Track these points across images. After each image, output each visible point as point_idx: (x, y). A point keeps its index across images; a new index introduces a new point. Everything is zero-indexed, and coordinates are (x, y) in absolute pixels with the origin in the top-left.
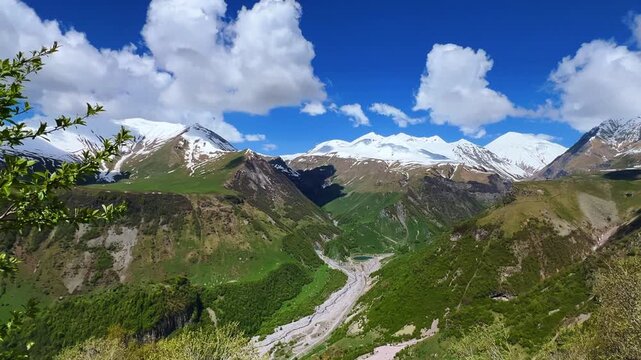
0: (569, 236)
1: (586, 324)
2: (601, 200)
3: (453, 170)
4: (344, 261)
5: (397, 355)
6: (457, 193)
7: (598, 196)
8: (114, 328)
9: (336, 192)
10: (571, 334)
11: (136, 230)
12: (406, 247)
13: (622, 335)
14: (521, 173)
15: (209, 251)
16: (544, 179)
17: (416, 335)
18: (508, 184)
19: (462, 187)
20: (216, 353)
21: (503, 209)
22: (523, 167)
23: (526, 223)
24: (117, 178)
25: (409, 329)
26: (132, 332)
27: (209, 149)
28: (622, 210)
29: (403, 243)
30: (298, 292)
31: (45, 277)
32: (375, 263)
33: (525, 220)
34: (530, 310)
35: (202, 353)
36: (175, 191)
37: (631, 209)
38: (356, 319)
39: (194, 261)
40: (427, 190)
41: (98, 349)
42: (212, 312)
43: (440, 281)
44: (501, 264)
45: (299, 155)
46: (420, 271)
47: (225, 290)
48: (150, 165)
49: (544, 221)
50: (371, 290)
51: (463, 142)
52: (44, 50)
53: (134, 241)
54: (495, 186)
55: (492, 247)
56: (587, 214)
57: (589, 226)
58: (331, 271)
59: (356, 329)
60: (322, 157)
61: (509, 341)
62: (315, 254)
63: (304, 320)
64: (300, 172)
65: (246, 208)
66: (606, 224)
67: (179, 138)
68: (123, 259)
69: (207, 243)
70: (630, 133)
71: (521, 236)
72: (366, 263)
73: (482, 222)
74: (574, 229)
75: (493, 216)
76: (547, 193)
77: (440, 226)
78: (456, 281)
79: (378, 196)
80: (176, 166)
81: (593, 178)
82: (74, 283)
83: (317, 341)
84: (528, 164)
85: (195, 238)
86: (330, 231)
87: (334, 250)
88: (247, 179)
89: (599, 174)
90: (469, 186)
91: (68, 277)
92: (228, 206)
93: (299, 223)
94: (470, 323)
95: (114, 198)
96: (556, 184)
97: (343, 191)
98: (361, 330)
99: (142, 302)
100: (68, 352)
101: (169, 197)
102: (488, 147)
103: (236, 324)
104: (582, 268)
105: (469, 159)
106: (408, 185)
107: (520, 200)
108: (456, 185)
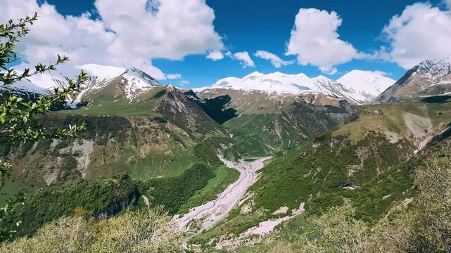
0: (398, 143)
1: (410, 205)
2: (420, 117)
3: (314, 97)
4: (238, 162)
5: (276, 227)
6: (317, 114)
7: (419, 115)
8: (79, 209)
9: (231, 114)
10: (399, 212)
11: (92, 142)
12: (281, 152)
13: (436, 213)
14: (363, 99)
15: (143, 156)
16: (379, 103)
17: (289, 213)
18: (353, 107)
19: (320, 109)
20: (149, 227)
21: (349, 125)
22: (364, 94)
23: (366, 135)
24: (79, 105)
25: (284, 210)
26: (91, 212)
27: (143, 85)
28: (435, 124)
29: (279, 150)
30: (205, 184)
31: (31, 174)
32: (259, 163)
33: (366, 133)
34: (369, 196)
35: (139, 226)
36: (120, 114)
37: (442, 124)
38: (246, 202)
39: (133, 163)
40: (295, 112)
41: (68, 224)
42: (145, 198)
43: (305, 176)
44: (349, 164)
45: (205, 88)
46: (291, 169)
47: (155, 183)
48: (101, 97)
49: (379, 133)
50: (257, 182)
51: (320, 78)
52: (27, 18)
53: (92, 150)
54: (344, 108)
55: (342, 152)
56: (410, 127)
57: (412, 136)
58: (228, 169)
59: (246, 209)
60: (222, 89)
61: (355, 217)
62: (217, 158)
63: (210, 204)
64: (206, 100)
65: (168, 125)
66: (424, 134)
67: (121, 77)
68: (84, 162)
69: (142, 151)
70: (441, 69)
71: (363, 143)
72: (253, 163)
73: (335, 134)
74: (401, 138)
75: (343, 130)
76: (381, 113)
77: (305, 136)
78: (317, 175)
79: (261, 116)
80: (120, 97)
81: (415, 102)
82: (51, 179)
83: (220, 218)
84: (367, 92)
85: (134, 147)
86: (228, 141)
87: (230, 154)
88: (168, 106)
89: (419, 98)
90: (326, 109)
91: (46, 175)
92: (156, 125)
93: (206, 136)
94: (327, 205)
95: (77, 120)
96: (388, 106)
97: (236, 113)
98: (250, 210)
99: (97, 192)
100: (47, 226)
101: (115, 118)
102: (339, 81)
103: (163, 207)
104: (406, 166)
105: (325, 90)
106: (282, 109)
107: (362, 118)
108: (317, 108)
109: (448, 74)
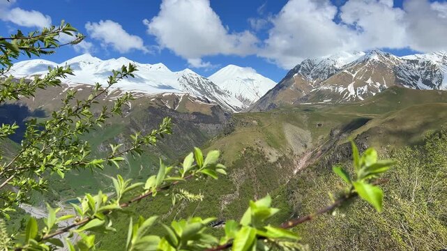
0: (277, 162)
2: (301, 129)
3: (178, 100)
4: (53, 207)
6: (182, 125)
7: (299, 127)
14: (239, 104)
16: (258, 111)
18: (228, 115)
19: (186, 118)
21: (224, 139)
22: (241, 99)
23: (243, 152)
28: (314, 137)
33: (243, 150)
37: (320, 137)
43: (164, 217)
44: (222, 193)
49: (258, 149)
51: (187, 72)
54: (217, 117)
56: (290, 141)
57: (292, 153)
66: (303, 150)
70: (322, 72)
71: (239, 164)
74: (281, 155)
75: (215, 146)
76: (260, 124)
77: (164, 158)
78: (181, 214)
81: (295, 110)
84: (246, 96)
89: (299, 106)
90: (194, 117)
96: (268, 115)
102: (212, 78)
104: (286, 190)
105: (193, 90)
106: (130, 116)
107: (239, 131)
108: (181, 116)
109: (328, 78)
